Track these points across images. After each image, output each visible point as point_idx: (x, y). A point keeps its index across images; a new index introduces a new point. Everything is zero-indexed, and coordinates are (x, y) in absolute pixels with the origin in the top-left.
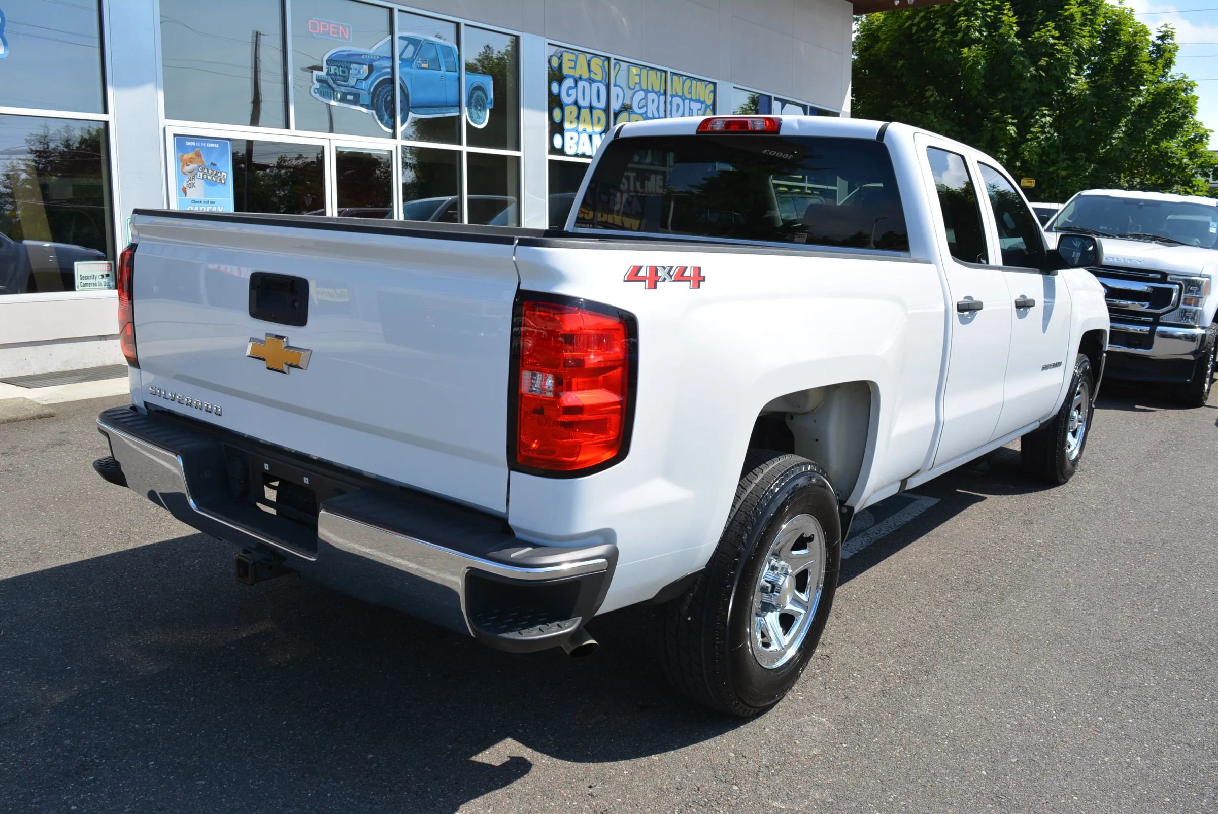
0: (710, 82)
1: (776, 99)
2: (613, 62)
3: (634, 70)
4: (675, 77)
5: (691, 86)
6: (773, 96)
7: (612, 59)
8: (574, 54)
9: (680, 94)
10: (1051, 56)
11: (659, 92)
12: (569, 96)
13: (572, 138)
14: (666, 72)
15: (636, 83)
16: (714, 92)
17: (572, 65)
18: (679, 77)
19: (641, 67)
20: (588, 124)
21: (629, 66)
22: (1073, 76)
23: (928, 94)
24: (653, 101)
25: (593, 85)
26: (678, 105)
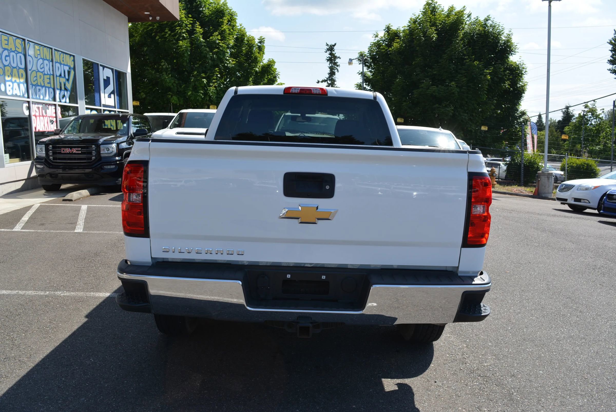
0: (71, 55)
1: (101, 65)
2: (27, 42)
3: (37, 47)
4: (56, 52)
5: (63, 58)
6: (100, 63)
7: (26, 40)
8: (7, 36)
9: (59, 62)
10: (218, 48)
11: (49, 60)
12: (6, 61)
13: (10, 86)
14: (51, 49)
15: (38, 55)
16: (74, 61)
17: (6, 42)
18: (58, 52)
19: (40, 46)
20: (17, 77)
21: (34, 44)
22: (227, 58)
23: (162, 64)
24: (47, 64)
25: (18, 54)
26: (58, 67)
